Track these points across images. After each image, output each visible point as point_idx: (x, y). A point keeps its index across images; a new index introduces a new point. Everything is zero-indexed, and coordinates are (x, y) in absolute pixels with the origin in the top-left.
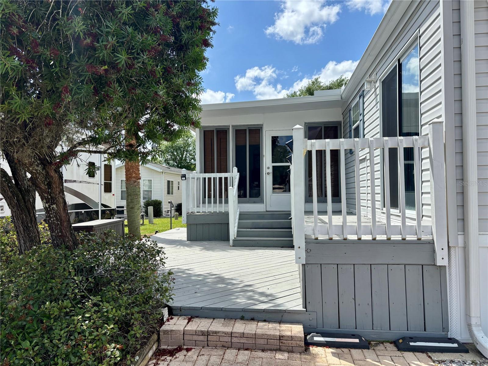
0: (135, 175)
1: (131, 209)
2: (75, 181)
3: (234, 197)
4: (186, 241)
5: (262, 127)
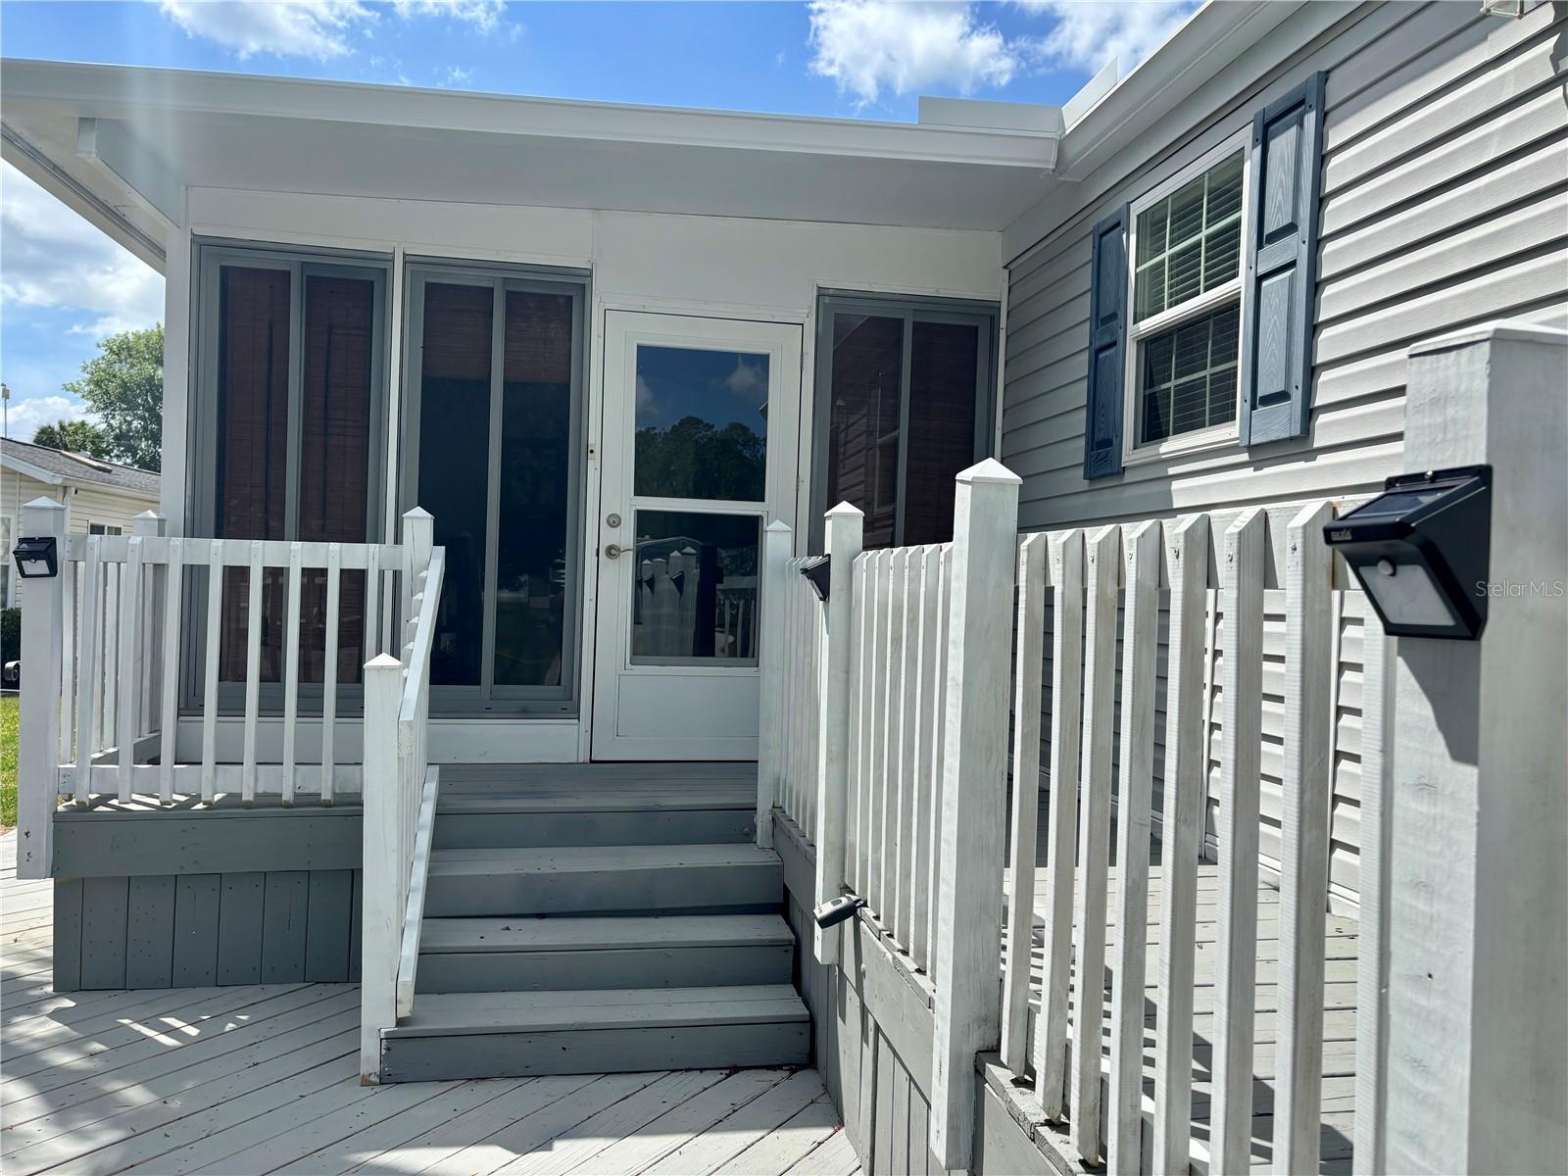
3: (404, 729)
4: (50, 989)
5: (584, 285)
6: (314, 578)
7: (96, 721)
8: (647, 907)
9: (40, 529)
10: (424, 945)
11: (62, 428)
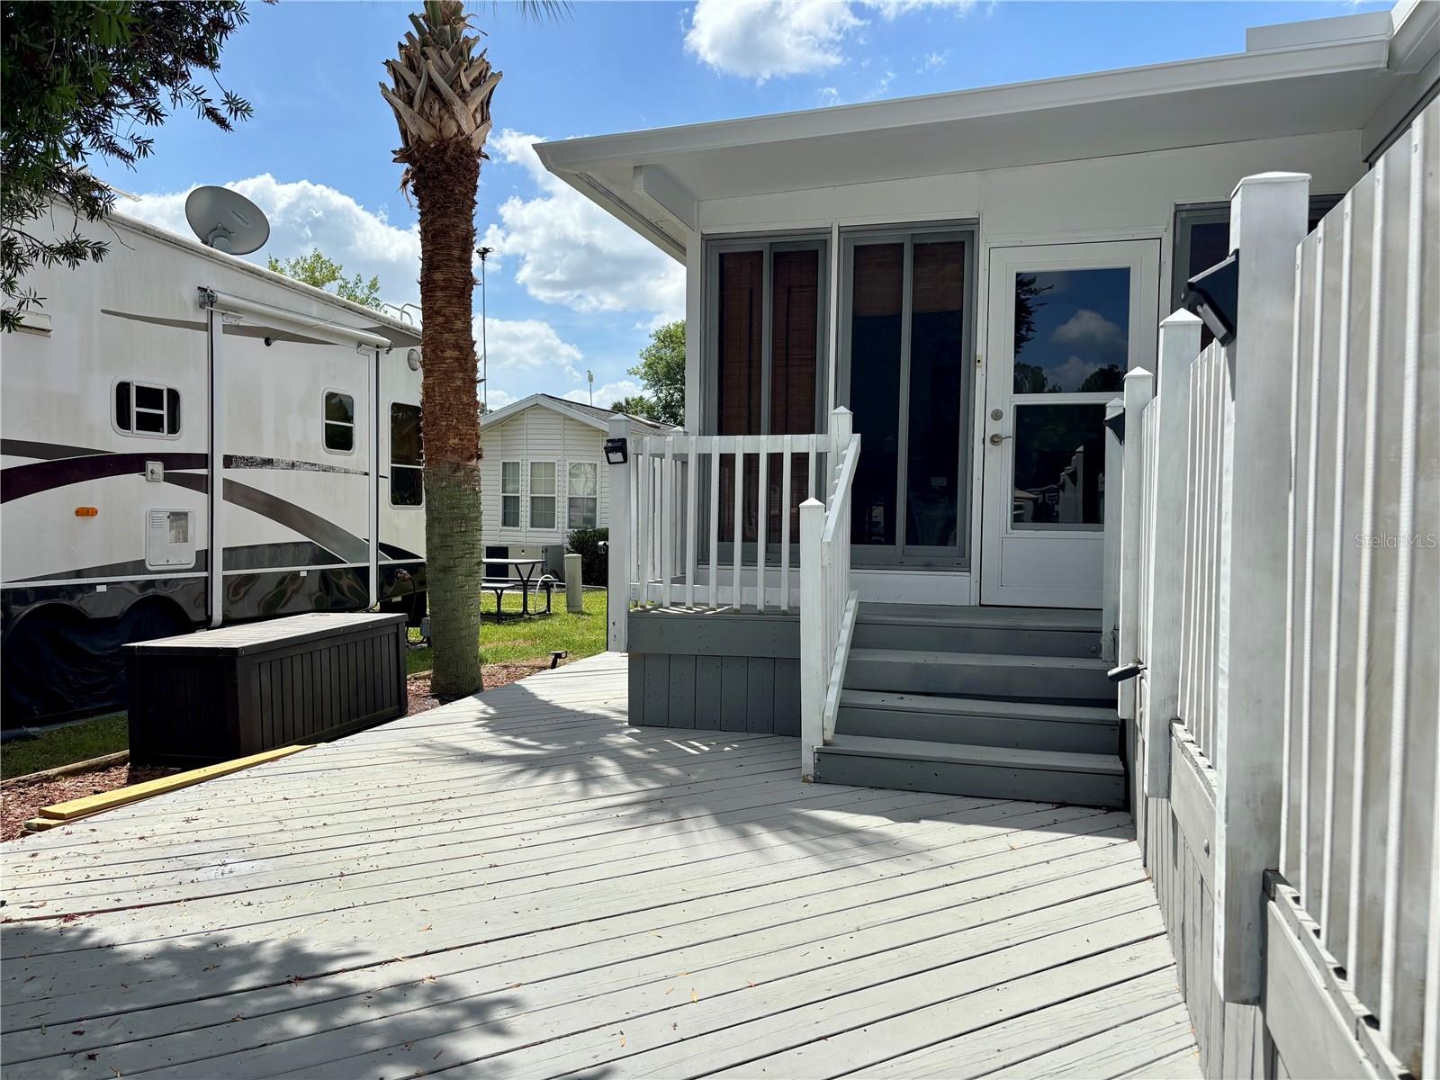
0: (457, 441)
1: (441, 575)
2: (268, 462)
3: (825, 547)
4: (627, 724)
5: (973, 231)
6: (776, 460)
7: (650, 561)
8: (1007, 694)
9: (616, 434)
10: (843, 701)
11: (627, 402)
